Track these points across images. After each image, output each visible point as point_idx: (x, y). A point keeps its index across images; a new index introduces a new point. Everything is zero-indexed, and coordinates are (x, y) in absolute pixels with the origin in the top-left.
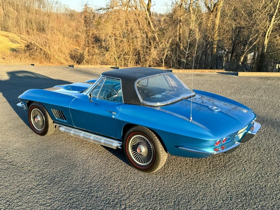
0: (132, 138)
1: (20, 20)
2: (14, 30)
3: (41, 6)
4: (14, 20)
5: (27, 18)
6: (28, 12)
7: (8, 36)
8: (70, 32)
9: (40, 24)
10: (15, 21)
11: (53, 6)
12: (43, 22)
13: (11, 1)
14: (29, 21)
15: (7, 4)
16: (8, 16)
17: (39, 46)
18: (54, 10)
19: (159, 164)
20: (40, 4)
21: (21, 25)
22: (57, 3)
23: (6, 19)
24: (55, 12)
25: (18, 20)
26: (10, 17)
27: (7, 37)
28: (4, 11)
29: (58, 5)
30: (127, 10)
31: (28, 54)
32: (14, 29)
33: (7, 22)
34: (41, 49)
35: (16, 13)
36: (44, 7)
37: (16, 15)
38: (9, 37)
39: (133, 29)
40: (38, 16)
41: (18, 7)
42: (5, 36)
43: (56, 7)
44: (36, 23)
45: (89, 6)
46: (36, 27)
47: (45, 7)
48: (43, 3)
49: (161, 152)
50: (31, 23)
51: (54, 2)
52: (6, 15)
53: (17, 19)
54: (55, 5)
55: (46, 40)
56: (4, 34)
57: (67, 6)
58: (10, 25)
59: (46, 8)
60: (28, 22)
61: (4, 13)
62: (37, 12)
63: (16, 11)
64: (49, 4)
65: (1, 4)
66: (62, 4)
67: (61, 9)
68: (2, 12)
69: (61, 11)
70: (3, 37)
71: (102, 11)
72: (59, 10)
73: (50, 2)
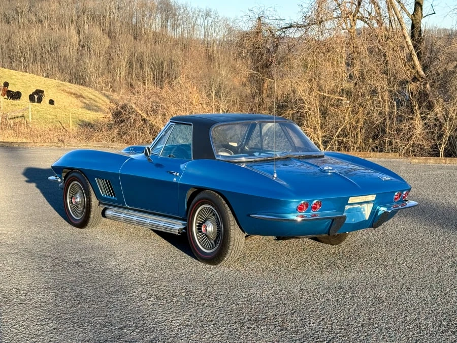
0: (197, 210)
1: (116, 59)
2: (99, 83)
3: (169, 24)
4: (101, 58)
5: (131, 54)
6: (135, 38)
7: (81, 96)
8: (234, 89)
9: (163, 68)
10: (103, 61)
11: (199, 22)
12: (171, 62)
13: (97, 13)
14: (137, 60)
15: (88, 18)
16: (88, 48)
17: (140, 112)
18: (199, 34)
19: (228, 248)
20: (167, 20)
21: (117, 70)
22: (208, 15)
23: (82, 55)
24: (202, 37)
25: (111, 57)
26: (92, 52)
27: (78, 96)
28: (79, 37)
29: (210, 21)
30: (351, 29)
31: (116, 132)
32: (100, 79)
33: (85, 63)
34: (145, 120)
35: (108, 40)
36: (175, 26)
37: (107, 45)
38: (84, 98)
39: (365, 71)
40: (159, 47)
41: (114, 27)
42: (75, 94)
43: (206, 24)
44: (151, 64)
45: (267, 21)
46: (152, 76)
47: (178, 27)
48: (174, 15)
49: (232, 228)
50: (142, 66)
51: (201, 14)
52: (83, 46)
53: (108, 56)
54: (202, 20)
55: (158, 100)
56: (73, 91)
57: (233, 22)
58: (92, 69)
59: (180, 29)
60: (134, 63)
61: (78, 40)
62: (157, 38)
63: (106, 36)
64: (188, 18)
65: (75, 18)
66: (220, 18)
67: (217, 30)
68: (75, 39)
69: (215, 34)
70: (70, 98)
71: (294, 31)
72: (212, 34)
73: (191, 13)
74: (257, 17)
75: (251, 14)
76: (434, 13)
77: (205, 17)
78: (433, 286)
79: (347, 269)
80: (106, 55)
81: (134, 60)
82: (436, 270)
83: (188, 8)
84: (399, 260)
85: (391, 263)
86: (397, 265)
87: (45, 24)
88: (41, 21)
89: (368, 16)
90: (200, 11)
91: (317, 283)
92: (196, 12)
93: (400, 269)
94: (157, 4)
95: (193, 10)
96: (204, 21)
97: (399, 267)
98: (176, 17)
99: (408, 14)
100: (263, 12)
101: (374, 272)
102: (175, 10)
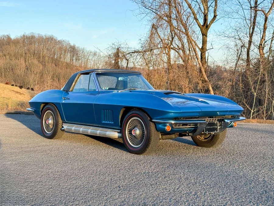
1: (45, 76)
3: (74, 58)
4: (37, 75)
5: (54, 74)
6: (56, 65)
7: (23, 94)
10: (38, 77)
11: (90, 58)
13: (36, 52)
15: (31, 55)
18: (90, 64)
20: (73, 56)
22: (95, 54)
23: (27, 74)
24: (92, 66)
25: (43, 74)
26: (32, 72)
27: (21, 94)
28: (26, 64)
29: (96, 58)
32: (36, 86)
33: (28, 78)
35: (41, 66)
36: (78, 60)
37: (41, 69)
40: (68, 70)
41: (45, 59)
42: (19, 93)
43: (94, 59)
48: (77, 54)
50: (59, 80)
51: (91, 54)
52: (27, 69)
54: (92, 57)
56: (18, 91)
59: (80, 61)
61: (25, 66)
62: (68, 65)
63: (40, 64)
64: (84, 56)
65: (24, 54)
66: (101, 56)
67: (100, 62)
68: (24, 65)
69: (99, 64)
70: (17, 94)
71: (137, 55)
72: (97, 64)
73: (86, 53)
74: (117, 48)
75: (113, 46)
76: (213, 48)
77: (93, 56)
78: (234, 203)
79: (153, 186)
80: (40, 74)
81: (55, 76)
82: (232, 188)
83: (85, 51)
84: (199, 179)
85: (193, 181)
86: (198, 183)
87: (8, 57)
88: (5, 55)
89: (177, 48)
90: (91, 53)
91: (123, 199)
92: (89, 53)
93: (200, 186)
94: (68, 48)
95: (87, 52)
96: (93, 57)
97: (200, 185)
98: (78, 55)
99: (199, 48)
100: (120, 45)
101: (178, 189)
102: (78, 51)
